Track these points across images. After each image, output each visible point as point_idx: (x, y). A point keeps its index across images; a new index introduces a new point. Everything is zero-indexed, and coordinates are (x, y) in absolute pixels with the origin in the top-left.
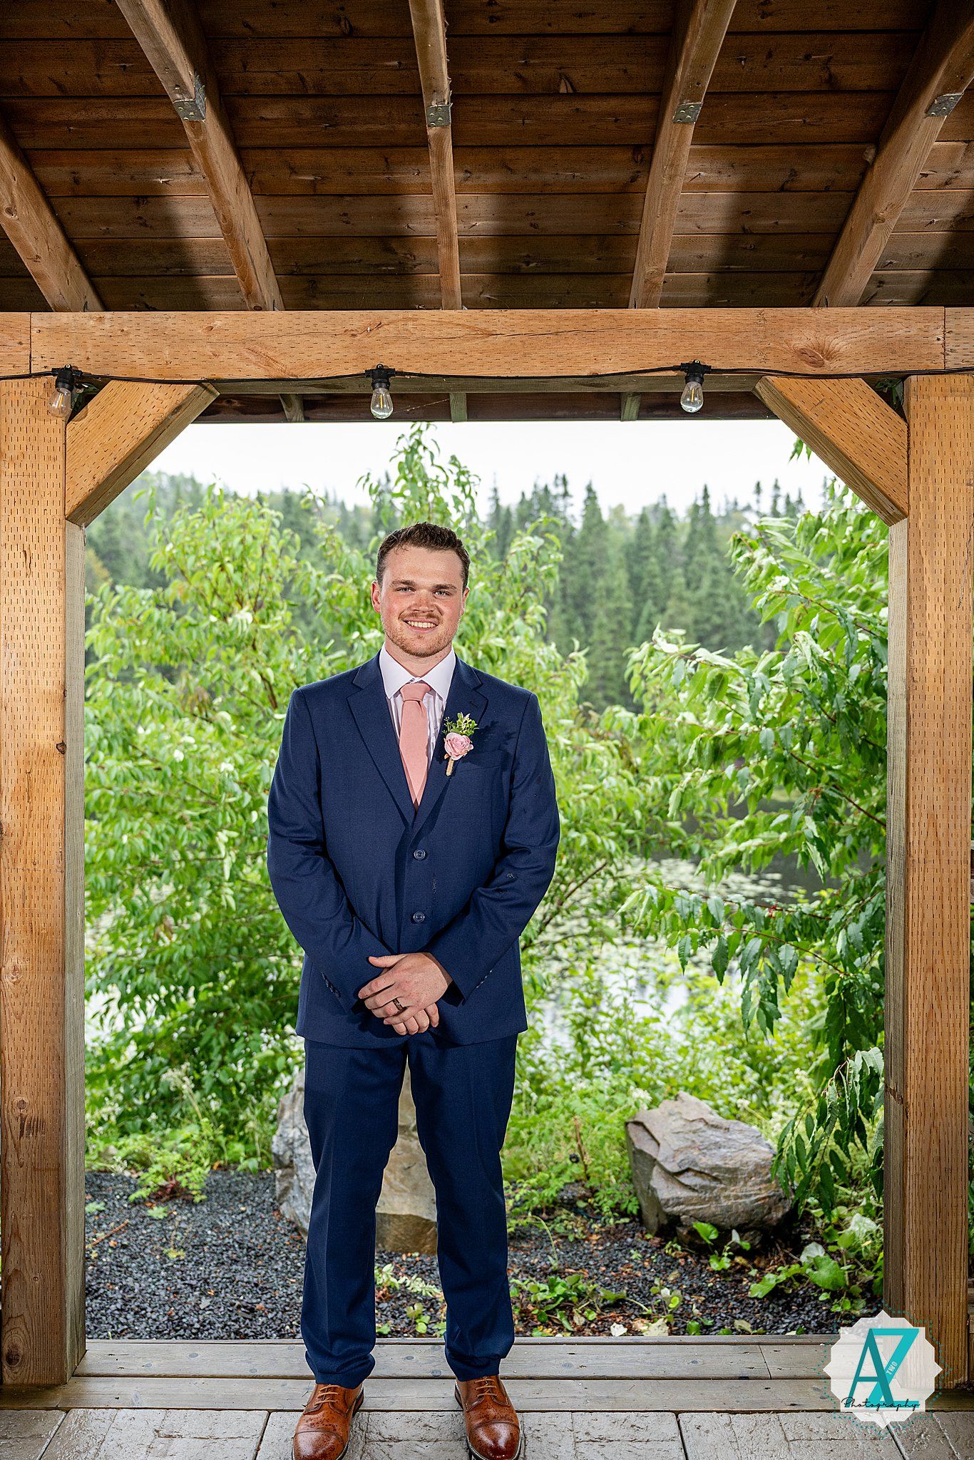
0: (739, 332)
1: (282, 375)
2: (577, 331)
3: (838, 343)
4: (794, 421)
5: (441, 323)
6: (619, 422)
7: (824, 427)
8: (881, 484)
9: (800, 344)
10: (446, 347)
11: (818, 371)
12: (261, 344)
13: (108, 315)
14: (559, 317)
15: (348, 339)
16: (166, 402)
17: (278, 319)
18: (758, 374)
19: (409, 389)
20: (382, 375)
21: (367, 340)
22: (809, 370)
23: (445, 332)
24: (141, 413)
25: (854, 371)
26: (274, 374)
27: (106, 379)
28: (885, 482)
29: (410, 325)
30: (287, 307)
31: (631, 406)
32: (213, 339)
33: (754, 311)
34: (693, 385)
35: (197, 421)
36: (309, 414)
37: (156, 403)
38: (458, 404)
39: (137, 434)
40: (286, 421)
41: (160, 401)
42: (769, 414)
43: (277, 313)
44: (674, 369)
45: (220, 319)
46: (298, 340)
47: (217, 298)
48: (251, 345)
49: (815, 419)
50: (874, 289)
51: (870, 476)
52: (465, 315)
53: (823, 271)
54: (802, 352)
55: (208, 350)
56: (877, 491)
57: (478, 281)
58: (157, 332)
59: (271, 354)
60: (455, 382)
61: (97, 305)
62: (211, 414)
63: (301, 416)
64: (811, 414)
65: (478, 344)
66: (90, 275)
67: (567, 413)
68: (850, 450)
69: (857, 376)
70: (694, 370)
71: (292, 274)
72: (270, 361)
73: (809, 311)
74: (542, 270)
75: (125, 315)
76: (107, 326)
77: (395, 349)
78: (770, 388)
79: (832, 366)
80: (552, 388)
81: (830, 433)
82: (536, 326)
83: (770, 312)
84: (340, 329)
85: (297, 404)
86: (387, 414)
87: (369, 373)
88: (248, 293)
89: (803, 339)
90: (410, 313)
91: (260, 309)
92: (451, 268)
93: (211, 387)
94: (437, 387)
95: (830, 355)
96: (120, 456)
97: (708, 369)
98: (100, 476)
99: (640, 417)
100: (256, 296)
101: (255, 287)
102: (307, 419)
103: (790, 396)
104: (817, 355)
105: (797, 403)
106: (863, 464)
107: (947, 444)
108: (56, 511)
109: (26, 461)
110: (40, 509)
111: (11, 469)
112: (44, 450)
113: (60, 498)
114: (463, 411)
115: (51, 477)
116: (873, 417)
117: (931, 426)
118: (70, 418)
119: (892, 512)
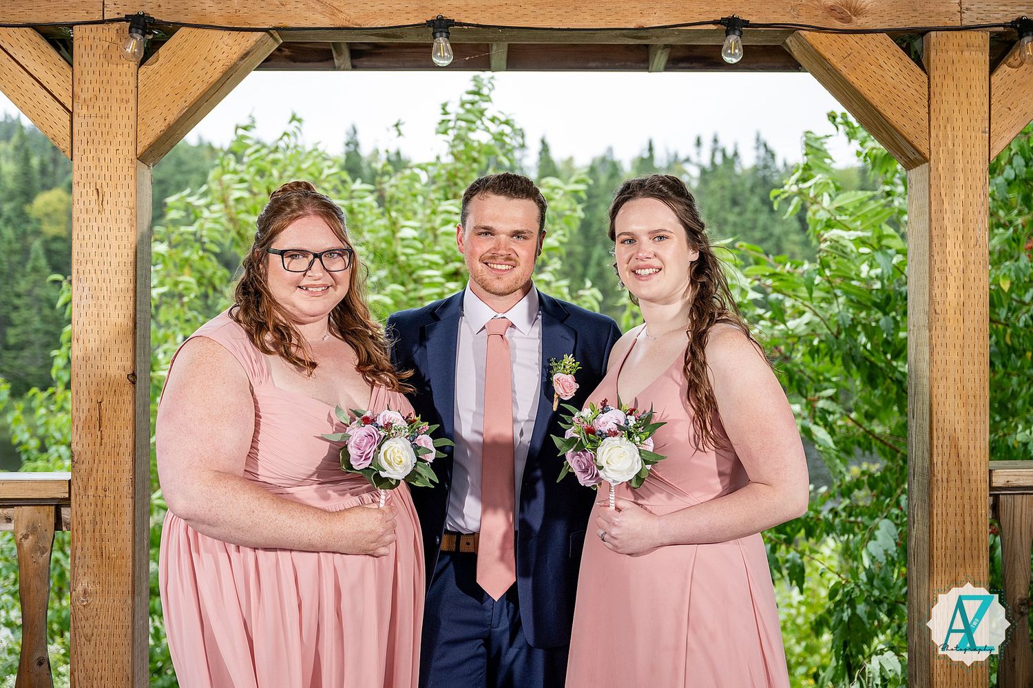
4: (822, 72)
7: (852, 78)
8: (904, 130)
11: (847, 27)
16: (235, 49)
18: (790, 29)
19: (467, 39)
20: (442, 25)
22: (838, 25)
24: (211, 58)
25: (880, 27)
26: (339, 24)
27: (179, 25)
28: (909, 129)
31: (661, 58)
34: (733, 38)
35: (259, 68)
36: (357, 62)
37: (226, 49)
38: (499, 54)
39: (207, 78)
40: (335, 68)
41: (228, 47)
42: (799, 68)
44: (713, 23)
49: (844, 71)
51: (894, 123)
54: (831, 9)
56: (899, 138)
62: (271, 61)
63: (349, 64)
64: (840, 66)
67: (599, 65)
68: (876, 99)
69: (882, 31)
70: (733, 25)
72: (335, 11)
78: (801, 42)
79: (860, 22)
85: (347, 52)
86: (446, 63)
87: (430, 23)
93: (276, 35)
95: (857, 12)
96: (191, 100)
97: (746, 24)
98: (171, 119)
99: (667, 69)
102: (354, 68)
103: (822, 49)
104: (845, 12)
105: (828, 55)
106: (888, 112)
107: (963, 94)
108: (128, 151)
109: (99, 103)
110: (113, 149)
111: (84, 111)
112: (116, 90)
113: (132, 138)
114: (504, 63)
115: (123, 118)
116: (896, 70)
117: (948, 81)
118: (142, 62)
119: (913, 157)
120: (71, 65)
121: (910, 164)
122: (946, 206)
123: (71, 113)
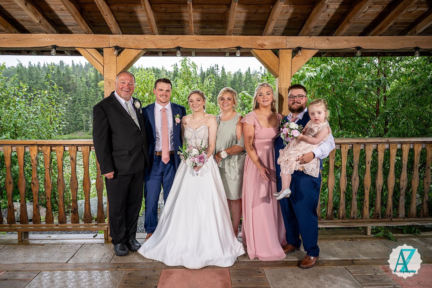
0: (247, 41)
1: (159, 48)
2: (216, 40)
3: (266, 43)
4: (257, 57)
5: (190, 38)
6: (225, 57)
7: (263, 59)
8: (274, 70)
9: (259, 43)
10: (191, 43)
11: (262, 48)
12: (155, 42)
13: (125, 35)
14: (213, 37)
15: (172, 41)
16: (136, 53)
17: (158, 37)
18: (251, 49)
19: (184, 51)
20: (178, 48)
21: (175, 41)
22: (261, 48)
23: (191, 40)
24: (131, 55)
25: (269, 48)
26: (157, 48)
27: (125, 48)
28: (275, 70)
29: (184, 38)
30: (159, 34)
31: (228, 54)
32: (145, 40)
33: (250, 36)
34: (238, 51)
35: (142, 56)
37: (134, 53)
38: (193, 53)
39: (131, 59)
40: (159, 56)
41: (135, 53)
42: (253, 56)
43: (158, 35)
44: (235, 48)
45: (147, 37)
46: (162, 41)
47: (145, 32)
48: (153, 42)
50: (274, 32)
52: (195, 36)
53: (264, 28)
54: (259, 45)
55: (145, 43)
57: (197, 29)
58: (134, 39)
59: (157, 44)
60: (193, 50)
61: (121, 33)
62: (145, 55)
63: (162, 55)
64: (261, 57)
65: (197, 42)
66: (120, 27)
67: (215, 55)
69: (270, 49)
70: (239, 48)
71: (160, 27)
72: (156, 45)
73: (261, 36)
74: (210, 27)
75: (128, 35)
76: (124, 38)
77: (181, 43)
78: (253, 51)
79: (265, 47)
80: (211, 51)
81: (264, 60)
82: (208, 39)
83: (253, 37)
84: (170, 39)
85: (161, 53)
86: (180, 55)
87: (176, 48)
88: (152, 31)
89: (260, 42)
90: (184, 36)
91: (154, 34)
92: (192, 27)
93: (145, 50)
94: (189, 50)
95: (264, 45)
96: (127, 64)
97: (241, 48)
98: (124, 67)
99: (229, 56)
100: (154, 32)
101: (154, 30)
102: (163, 56)
103: (257, 53)
104: (262, 45)
105: (258, 55)
107: (286, 63)
108: (115, 74)
109: (109, 64)
110: (112, 74)
111: (106, 66)
112: (112, 62)
113: (116, 72)
114: (194, 55)
115: (114, 68)
116: (272, 58)
117: (283, 59)
118: (117, 56)
119: (276, 76)
120: (103, 56)
121: (276, 77)
122: (282, 86)
123: (103, 67)
